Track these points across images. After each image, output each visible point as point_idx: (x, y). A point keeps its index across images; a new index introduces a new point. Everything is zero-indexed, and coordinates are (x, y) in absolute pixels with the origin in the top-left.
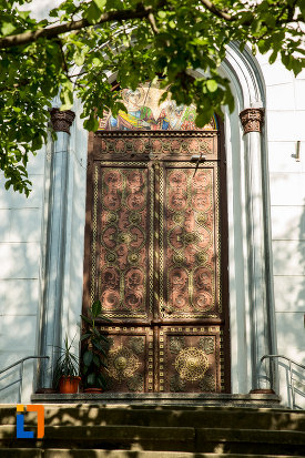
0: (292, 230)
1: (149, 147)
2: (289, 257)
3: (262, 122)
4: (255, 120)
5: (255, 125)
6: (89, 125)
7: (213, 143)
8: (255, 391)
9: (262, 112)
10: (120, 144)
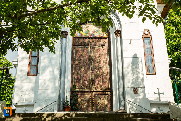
0: (129, 65)
1: (89, 42)
2: (128, 73)
3: (121, 34)
4: (119, 33)
5: (119, 35)
6: (72, 35)
7: (107, 40)
8: (120, 110)
9: (121, 31)
10: (81, 41)
